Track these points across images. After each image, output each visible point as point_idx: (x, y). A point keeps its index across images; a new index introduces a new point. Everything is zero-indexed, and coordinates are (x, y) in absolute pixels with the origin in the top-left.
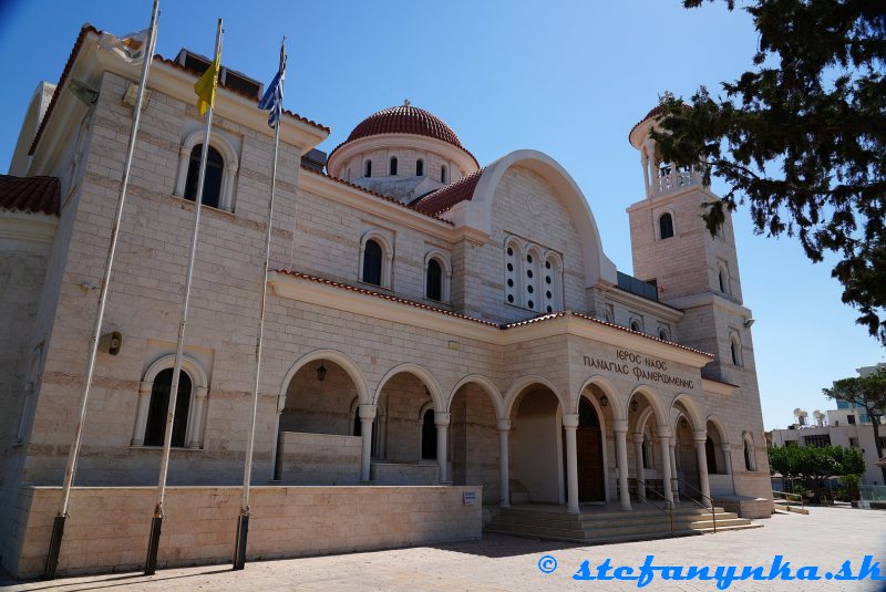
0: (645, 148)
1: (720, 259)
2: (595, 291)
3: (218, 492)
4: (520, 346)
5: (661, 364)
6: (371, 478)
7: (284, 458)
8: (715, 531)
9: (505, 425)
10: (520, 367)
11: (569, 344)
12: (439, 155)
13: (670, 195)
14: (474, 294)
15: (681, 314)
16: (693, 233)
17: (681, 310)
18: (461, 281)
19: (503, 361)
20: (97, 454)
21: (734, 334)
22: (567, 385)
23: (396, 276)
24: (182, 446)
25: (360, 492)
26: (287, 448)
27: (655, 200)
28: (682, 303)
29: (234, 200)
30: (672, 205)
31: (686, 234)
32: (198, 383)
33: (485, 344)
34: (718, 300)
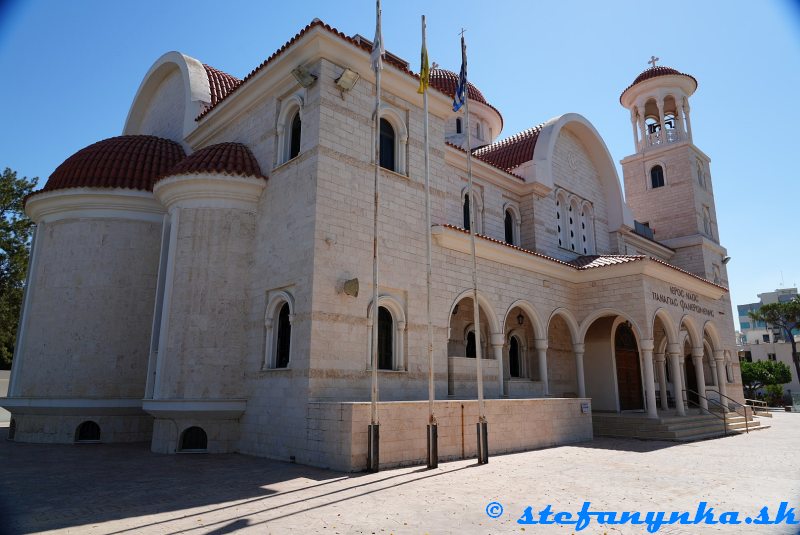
0: (635, 107)
1: (703, 205)
2: (618, 234)
3: (449, 405)
4: (593, 284)
5: (693, 297)
6: (505, 393)
7: (455, 377)
8: (747, 431)
9: (581, 349)
10: (596, 301)
11: (644, 283)
12: (475, 114)
13: (661, 150)
14: (542, 239)
15: (673, 253)
16: (680, 183)
17: (673, 250)
18: (531, 228)
19: (579, 296)
20: (348, 376)
21: (716, 269)
22: (645, 316)
23: (487, 226)
24: (390, 368)
25: (524, 404)
26: (456, 370)
27: (646, 155)
28: (674, 243)
29: (407, 166)
30: (662, 159)
31: (677, 184)
32: (399, 319)
33: (565, 282)
34: (706, 241)
